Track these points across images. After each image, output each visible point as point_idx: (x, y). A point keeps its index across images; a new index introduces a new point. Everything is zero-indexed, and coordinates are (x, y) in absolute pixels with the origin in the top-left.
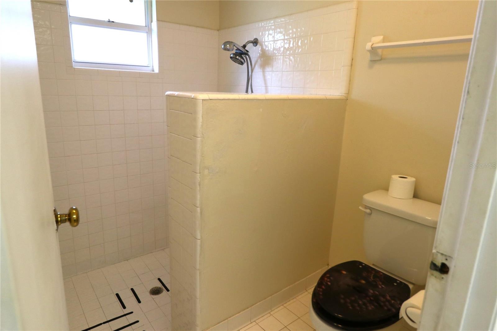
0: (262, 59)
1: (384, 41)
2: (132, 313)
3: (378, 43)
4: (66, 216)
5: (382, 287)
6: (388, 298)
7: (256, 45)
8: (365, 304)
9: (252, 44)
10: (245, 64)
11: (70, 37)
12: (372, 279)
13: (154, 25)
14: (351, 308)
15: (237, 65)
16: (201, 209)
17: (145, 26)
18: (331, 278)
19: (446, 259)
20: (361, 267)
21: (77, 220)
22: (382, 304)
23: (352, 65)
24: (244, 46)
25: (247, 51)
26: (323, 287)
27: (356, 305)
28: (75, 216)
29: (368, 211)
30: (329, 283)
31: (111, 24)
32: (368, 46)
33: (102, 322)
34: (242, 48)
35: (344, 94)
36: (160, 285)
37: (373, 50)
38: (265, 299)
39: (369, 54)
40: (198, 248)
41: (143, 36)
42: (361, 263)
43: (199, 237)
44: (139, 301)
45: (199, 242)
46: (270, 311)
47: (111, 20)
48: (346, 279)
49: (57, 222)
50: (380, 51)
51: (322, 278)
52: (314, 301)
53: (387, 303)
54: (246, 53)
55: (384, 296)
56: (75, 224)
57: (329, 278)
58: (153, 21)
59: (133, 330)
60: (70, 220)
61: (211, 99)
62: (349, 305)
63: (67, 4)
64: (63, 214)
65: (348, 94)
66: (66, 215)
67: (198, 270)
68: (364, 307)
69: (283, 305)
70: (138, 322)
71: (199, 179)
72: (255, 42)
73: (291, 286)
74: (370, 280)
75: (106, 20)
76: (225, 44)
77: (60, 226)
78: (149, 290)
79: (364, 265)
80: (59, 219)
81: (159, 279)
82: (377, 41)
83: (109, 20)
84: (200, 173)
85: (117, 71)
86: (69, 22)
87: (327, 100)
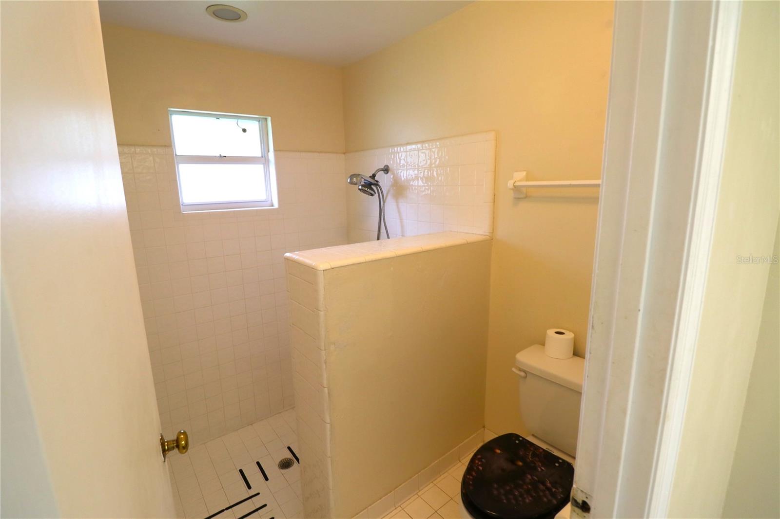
0: (395, 188)
1: (527, 179)
2: (258, 494)
3: (520, 181)
4: (173, 444)
5: (542, 469)
6: (549, 485)
7: (388, 173)
8: (521, 495)
9: (383, 172)
10: (376, 195)
11: (177, 181)
12: (531, 459)
13: (271, 155)
14: (505, 501)
15: (367, 196)
16: (328, 390)
17: (260, 156)
18: (483, 460)
19: (587, 498)
20: (517, 442)
21: (186, 447)
22: (541, 494)
23: (494, 201)
24: (374, 176)
25: (377, 181)
26: (474, 474)
27: (511, 497)
28: (183, 442)
29: (522, 374)
30: (481, 468)
31: (223, 159)
32: (510, 184)
33: (224, 508)
34: (370, 179)
35: (488, 234)
36: (290, 456)
37: (516, 188)
38: (411, 478)
39: (512, 192)
40: (328, 433)
41: (259, 168)
42: (517, 437)
43: (328, 420)
44: (267, 479)
45: (328, 426)
46: (418, 491)
47: (223, 155)
48: (500, 462)
49: (164, 451)
50: (524, 190)
51: (472, 461)
52: (464, 491)
53: (547, 492)
54: (377, 184)
55: (543, 483)
56: (184, 451)
57: (480, 460)
58: (270, 151)
59: (260, 517)
60: (178, 446)
61: (333, 268)
62: (503, 497)
63: (173, 144)
64: (170, 441)
65: (493, 233)
66: (173, 441)
67: (329, 457)
68: (520, 499)
69: (432, 482)
70: (265, 506)
71: (325, 357)
72: (386, 170)
73: (440, 459)
74: (528, 460)
75: (218, 155)
76: (352, 177)
77: (167, 456)
78: (277, 463)
79: (521, 439)
80: (166, 447)
81: (289, 448)
82: (519, 178)
83: (220, 155)
84: (325, 350)
85: (232, 211)
86: (176, 162)
87: (468, 243)
